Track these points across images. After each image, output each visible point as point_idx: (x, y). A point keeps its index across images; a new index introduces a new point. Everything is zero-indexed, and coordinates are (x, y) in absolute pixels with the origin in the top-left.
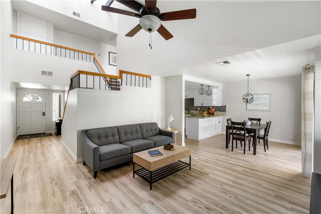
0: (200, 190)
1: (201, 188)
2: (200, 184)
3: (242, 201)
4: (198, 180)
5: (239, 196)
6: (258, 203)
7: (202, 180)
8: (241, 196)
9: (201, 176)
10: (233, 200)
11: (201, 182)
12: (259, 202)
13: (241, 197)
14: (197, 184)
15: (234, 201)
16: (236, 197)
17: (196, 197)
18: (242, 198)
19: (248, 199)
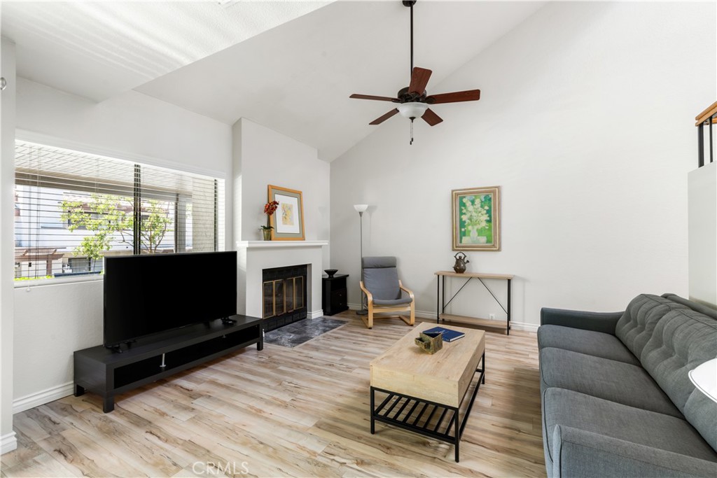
0: (341, 384)
1: (339, 387)
2: (341, 393)
4: (347, 403)
5: (274, 385)
7: (337, 404)
8: (269, 386)
9: (338, 415)
10: (289, 379)
11: (340, 400)
13: (271, 385)
14: (348, 393)
16: (280, 384)
17: (348, 373)
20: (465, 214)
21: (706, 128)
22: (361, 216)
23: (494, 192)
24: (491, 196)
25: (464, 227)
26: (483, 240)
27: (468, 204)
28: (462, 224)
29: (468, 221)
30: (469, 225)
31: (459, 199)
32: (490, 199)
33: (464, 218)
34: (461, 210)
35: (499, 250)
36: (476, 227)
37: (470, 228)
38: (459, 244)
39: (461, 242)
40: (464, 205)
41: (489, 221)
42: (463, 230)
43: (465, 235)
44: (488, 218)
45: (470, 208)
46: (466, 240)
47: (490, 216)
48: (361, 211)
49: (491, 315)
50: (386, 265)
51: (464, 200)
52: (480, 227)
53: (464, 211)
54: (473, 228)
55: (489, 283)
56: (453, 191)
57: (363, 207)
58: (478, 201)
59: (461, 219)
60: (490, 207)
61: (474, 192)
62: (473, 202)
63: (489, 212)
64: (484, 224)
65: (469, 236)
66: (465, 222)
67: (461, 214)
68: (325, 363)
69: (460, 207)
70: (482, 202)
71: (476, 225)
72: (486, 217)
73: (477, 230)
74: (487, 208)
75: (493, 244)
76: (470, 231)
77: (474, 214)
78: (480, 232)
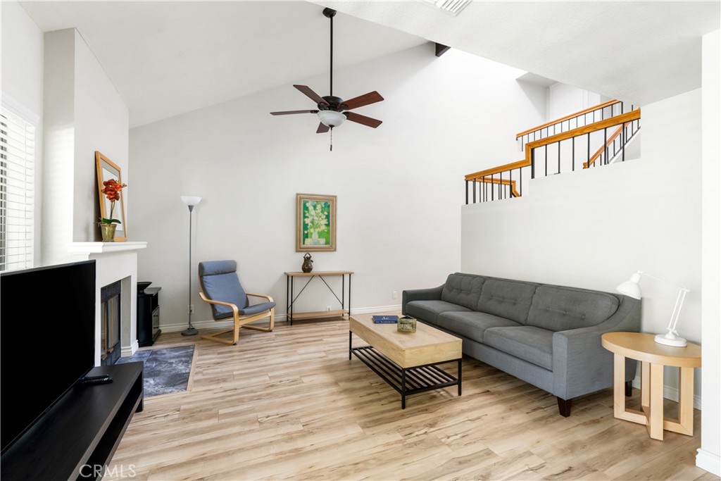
3: (245, 423)
5: (256, 426)
6: (217, 439)
8: (252, 430)
10: (260, 415)
12: (217, 443)
13: (252, 428)
15: (255, 414)
16: (260, 423)
18: (249, 429)
19: (239, 434)
20: (307, 217)
21: (471, 183)
22: (191, 211)
23: (333, 201)
24: (330, 203)
25: (307, 229)
26: (323, 241)
27: (311, 208)
28: (306, 226)
29: (310, 224)
30: (311, 227)
31: (302, 204)
32: (329, 206)
33: (308, 221)
34: (304, 213)
35: (335, 250)
36: (317, 230)
37: (312, 230)
38: (302, 246)
39: (304, 243)
40: (306, 208)
41: (328, 225)
42: (306, 232)
43: (307, 237)
44: (327, 223)
45: (313, 212)
46: (308, 242)
47: (328, 221)
48: (191, 204)
49: (328, 307)
50: (227, 271)
51: (307, 205)
52: (320, 230)
53: (307, 215)
54: (315, 231)
55: (327, 279)
56: (297, 194)
57: (196, 200)
58: (319, 207)
59: (304, 222)
60: (329, 213)
61: (316, 199)
62: (315, 207)
63: (327, 217)
64: (323, 228)
65: (311, 237)
66: (307, 225)
67: (305, 217)
68: (264, 387)
69: (304, 210)
70: (322, 208)
71: (317, 228)
72: (325, 222)
73: (318, 233)
74: (326, 213)
75: (330, 246)
76: (312, 234)
77: (316, 218)
78: (321, 234)
